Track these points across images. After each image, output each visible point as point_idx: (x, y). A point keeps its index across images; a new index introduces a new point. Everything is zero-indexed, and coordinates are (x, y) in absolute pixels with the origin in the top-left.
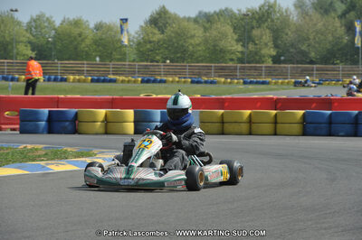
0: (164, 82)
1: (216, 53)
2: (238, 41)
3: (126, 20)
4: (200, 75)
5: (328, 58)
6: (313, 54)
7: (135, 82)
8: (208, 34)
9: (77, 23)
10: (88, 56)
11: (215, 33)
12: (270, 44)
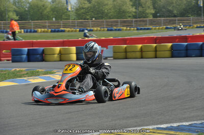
0: (92, 30)
2: (132, 6)
4: (112, 26)
5: (184, 14)
6: (175, 12)
7: (75, 31)
10: (48, 18)
11: (119, 2)
12: (151, 7)
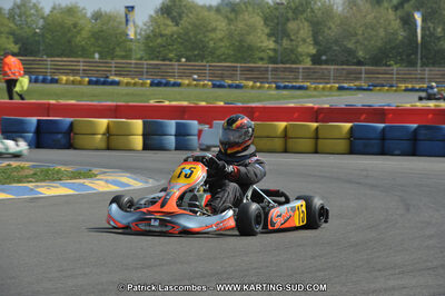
0: (179, 85)
1: (243, 51)
2: (269, 35)
3: (133, 8)
4: (222, 77)
5: (379, 58)
6: (361, 54)
7: (143, 85)
8: (232, 27)
9: (70, 11)
10: (85, 52)
11: (241, 25)
12: (310, 40)
